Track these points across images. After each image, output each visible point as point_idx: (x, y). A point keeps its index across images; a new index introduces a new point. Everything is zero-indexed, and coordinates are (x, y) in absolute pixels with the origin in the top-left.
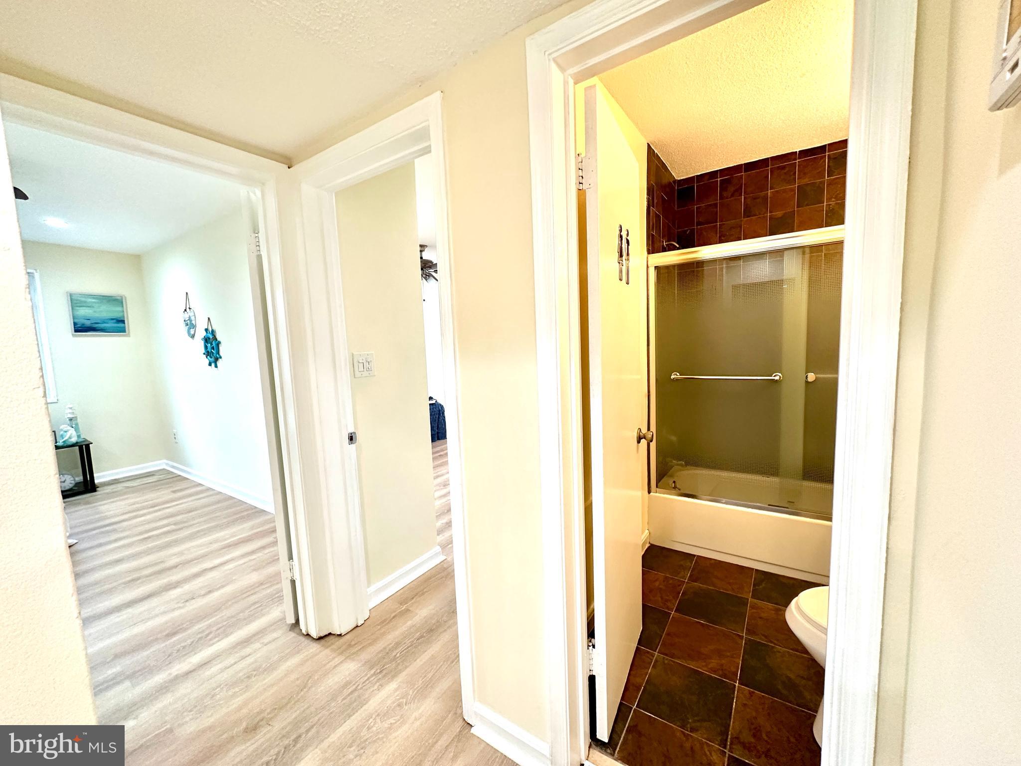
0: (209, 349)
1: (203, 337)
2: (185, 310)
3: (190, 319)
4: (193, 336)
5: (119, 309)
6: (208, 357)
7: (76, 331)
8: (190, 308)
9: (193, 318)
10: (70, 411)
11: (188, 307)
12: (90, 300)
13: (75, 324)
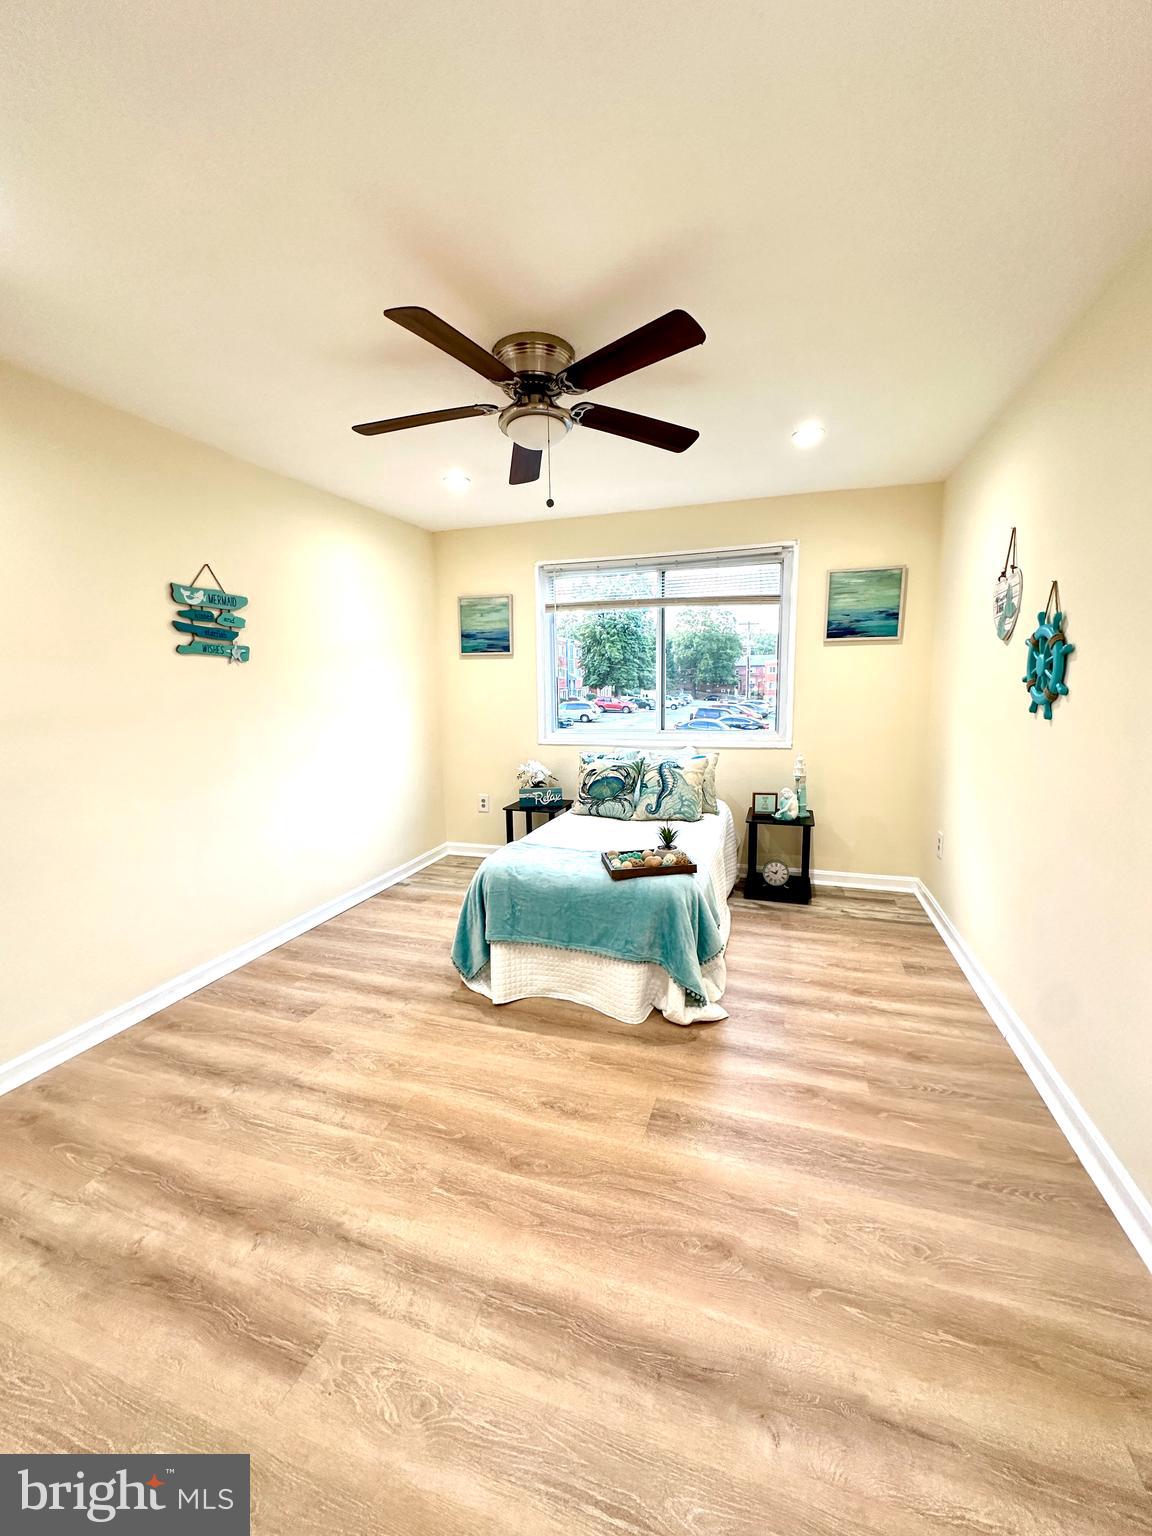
0: (1038, 670)
1: (1030, 637)
2: (1004, 574)
3: (1009, 596)
4: (1007, 637)
5: (893, 592)
6: (1033, 688)
7: (830, 635)
8: (1013, 567)
9: (1016, 590)
10: (799, 766)
11: (1010, 563)
12: (854, 581)
13: (829, 623)
